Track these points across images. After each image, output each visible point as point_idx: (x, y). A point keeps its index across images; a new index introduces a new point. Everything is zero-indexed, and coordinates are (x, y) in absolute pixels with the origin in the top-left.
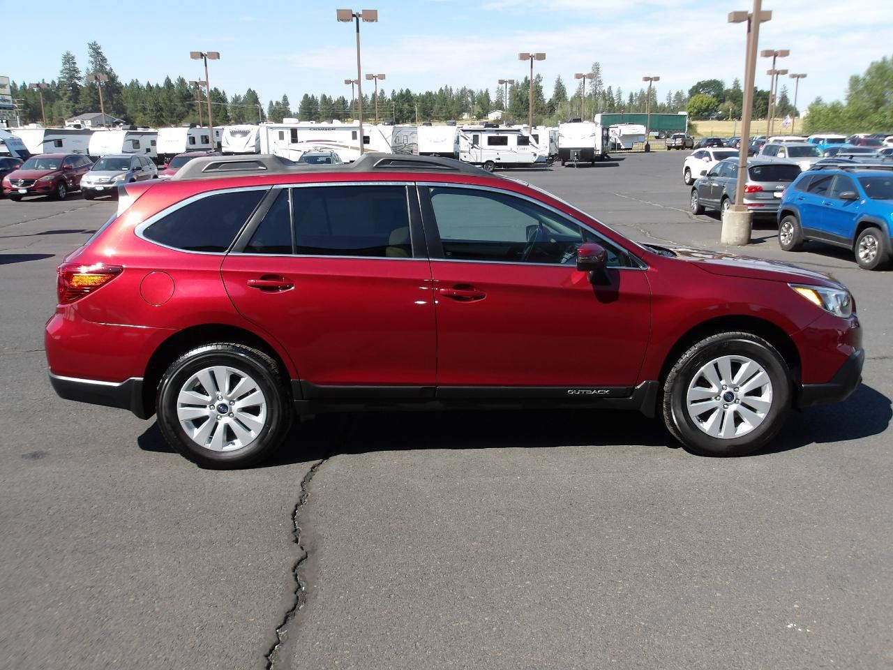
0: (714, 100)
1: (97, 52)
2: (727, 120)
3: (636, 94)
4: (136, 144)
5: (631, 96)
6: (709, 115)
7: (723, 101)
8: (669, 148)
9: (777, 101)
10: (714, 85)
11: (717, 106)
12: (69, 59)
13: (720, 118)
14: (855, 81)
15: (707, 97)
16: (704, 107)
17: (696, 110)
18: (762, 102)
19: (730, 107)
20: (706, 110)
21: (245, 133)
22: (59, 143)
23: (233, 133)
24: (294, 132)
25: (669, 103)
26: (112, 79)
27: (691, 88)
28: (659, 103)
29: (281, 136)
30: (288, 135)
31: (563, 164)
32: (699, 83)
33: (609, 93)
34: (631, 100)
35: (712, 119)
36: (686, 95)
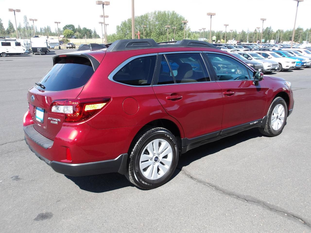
0: (73, 31)
2: (78, 38)
3: (43, 28)
5: (41, 29)
6: (72, 37)
7: (75, 32)
8: (67, 48)
9: (93, 33)
10: (72, 27)
11: (74, 34)
13: (75, 38)
14: (118, 27)
15: (70, 31)
16: (69, 34)
17: (67, 35)
18: (89, 33)
19: (79, 34)
20: (70, 35)
25: (56, 32)
27: (64, 27)
28: (52, 32)
31: (33, 54)
32: (66, 25)
33: (32, 27)
34: (41, 30)
35: (73, 38)
36: (62, 29)
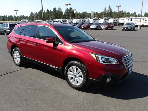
1: (110, 7)
4: (105, 21)
12: (105, 8)
21: (123, 19)
22: (95, 21)
23: (121, 19)
24: (131, 19)
26: (111, 11)
29: (129, 20)
30: (130, 20)
